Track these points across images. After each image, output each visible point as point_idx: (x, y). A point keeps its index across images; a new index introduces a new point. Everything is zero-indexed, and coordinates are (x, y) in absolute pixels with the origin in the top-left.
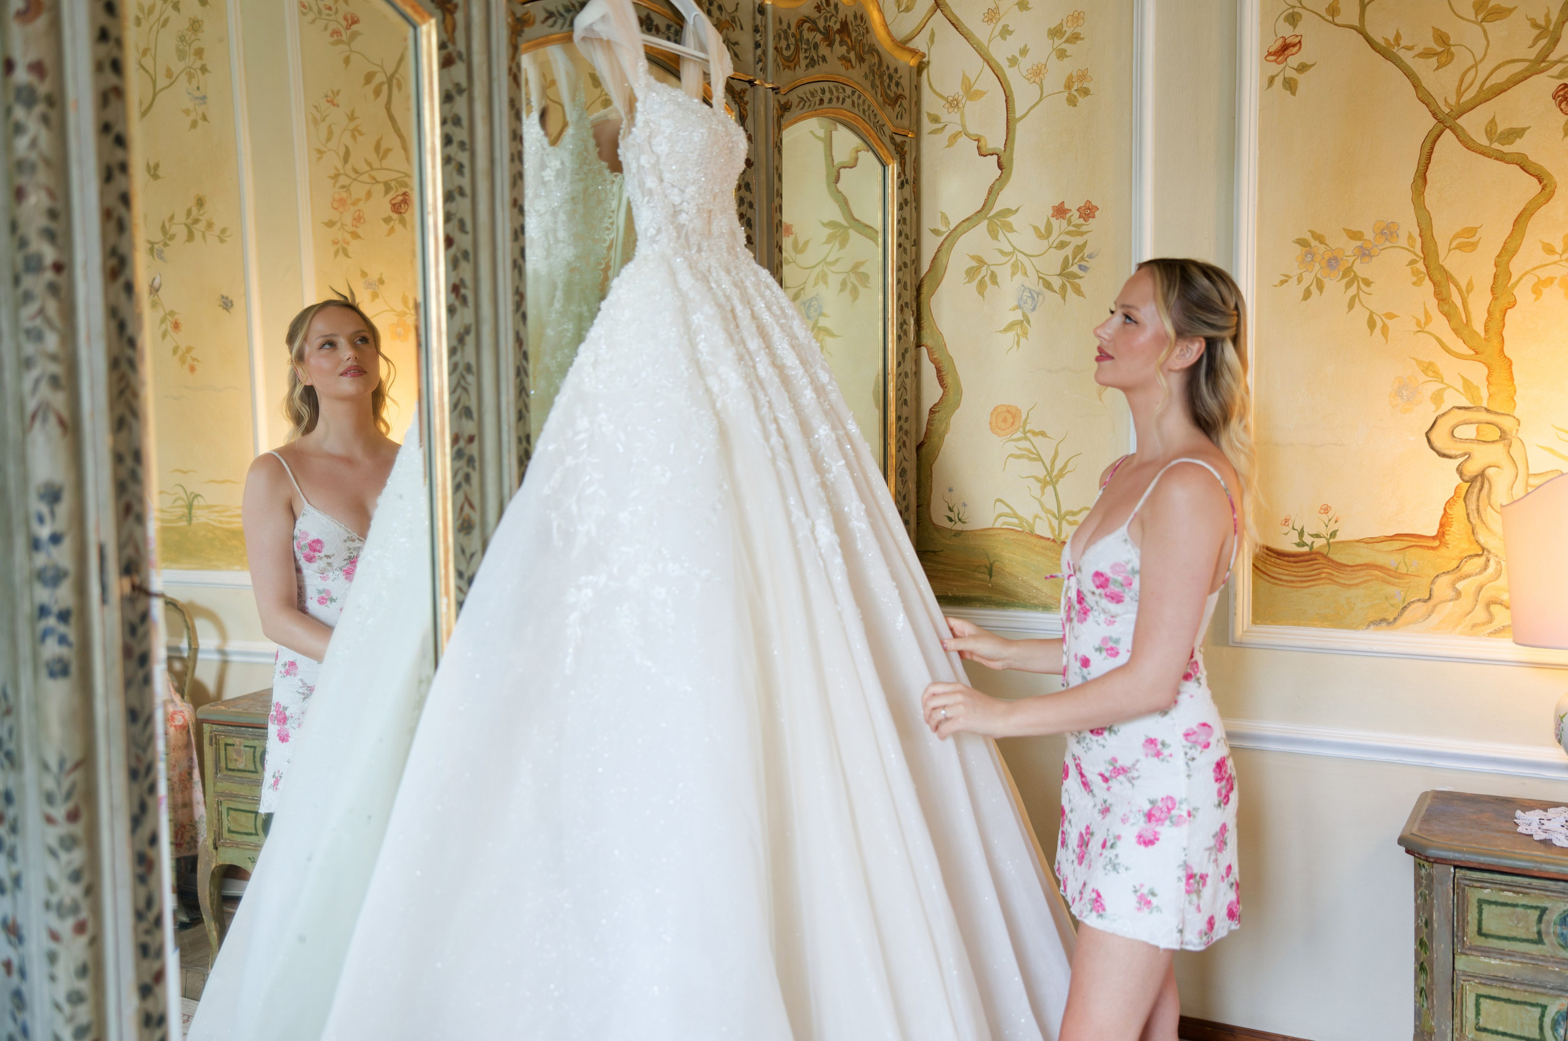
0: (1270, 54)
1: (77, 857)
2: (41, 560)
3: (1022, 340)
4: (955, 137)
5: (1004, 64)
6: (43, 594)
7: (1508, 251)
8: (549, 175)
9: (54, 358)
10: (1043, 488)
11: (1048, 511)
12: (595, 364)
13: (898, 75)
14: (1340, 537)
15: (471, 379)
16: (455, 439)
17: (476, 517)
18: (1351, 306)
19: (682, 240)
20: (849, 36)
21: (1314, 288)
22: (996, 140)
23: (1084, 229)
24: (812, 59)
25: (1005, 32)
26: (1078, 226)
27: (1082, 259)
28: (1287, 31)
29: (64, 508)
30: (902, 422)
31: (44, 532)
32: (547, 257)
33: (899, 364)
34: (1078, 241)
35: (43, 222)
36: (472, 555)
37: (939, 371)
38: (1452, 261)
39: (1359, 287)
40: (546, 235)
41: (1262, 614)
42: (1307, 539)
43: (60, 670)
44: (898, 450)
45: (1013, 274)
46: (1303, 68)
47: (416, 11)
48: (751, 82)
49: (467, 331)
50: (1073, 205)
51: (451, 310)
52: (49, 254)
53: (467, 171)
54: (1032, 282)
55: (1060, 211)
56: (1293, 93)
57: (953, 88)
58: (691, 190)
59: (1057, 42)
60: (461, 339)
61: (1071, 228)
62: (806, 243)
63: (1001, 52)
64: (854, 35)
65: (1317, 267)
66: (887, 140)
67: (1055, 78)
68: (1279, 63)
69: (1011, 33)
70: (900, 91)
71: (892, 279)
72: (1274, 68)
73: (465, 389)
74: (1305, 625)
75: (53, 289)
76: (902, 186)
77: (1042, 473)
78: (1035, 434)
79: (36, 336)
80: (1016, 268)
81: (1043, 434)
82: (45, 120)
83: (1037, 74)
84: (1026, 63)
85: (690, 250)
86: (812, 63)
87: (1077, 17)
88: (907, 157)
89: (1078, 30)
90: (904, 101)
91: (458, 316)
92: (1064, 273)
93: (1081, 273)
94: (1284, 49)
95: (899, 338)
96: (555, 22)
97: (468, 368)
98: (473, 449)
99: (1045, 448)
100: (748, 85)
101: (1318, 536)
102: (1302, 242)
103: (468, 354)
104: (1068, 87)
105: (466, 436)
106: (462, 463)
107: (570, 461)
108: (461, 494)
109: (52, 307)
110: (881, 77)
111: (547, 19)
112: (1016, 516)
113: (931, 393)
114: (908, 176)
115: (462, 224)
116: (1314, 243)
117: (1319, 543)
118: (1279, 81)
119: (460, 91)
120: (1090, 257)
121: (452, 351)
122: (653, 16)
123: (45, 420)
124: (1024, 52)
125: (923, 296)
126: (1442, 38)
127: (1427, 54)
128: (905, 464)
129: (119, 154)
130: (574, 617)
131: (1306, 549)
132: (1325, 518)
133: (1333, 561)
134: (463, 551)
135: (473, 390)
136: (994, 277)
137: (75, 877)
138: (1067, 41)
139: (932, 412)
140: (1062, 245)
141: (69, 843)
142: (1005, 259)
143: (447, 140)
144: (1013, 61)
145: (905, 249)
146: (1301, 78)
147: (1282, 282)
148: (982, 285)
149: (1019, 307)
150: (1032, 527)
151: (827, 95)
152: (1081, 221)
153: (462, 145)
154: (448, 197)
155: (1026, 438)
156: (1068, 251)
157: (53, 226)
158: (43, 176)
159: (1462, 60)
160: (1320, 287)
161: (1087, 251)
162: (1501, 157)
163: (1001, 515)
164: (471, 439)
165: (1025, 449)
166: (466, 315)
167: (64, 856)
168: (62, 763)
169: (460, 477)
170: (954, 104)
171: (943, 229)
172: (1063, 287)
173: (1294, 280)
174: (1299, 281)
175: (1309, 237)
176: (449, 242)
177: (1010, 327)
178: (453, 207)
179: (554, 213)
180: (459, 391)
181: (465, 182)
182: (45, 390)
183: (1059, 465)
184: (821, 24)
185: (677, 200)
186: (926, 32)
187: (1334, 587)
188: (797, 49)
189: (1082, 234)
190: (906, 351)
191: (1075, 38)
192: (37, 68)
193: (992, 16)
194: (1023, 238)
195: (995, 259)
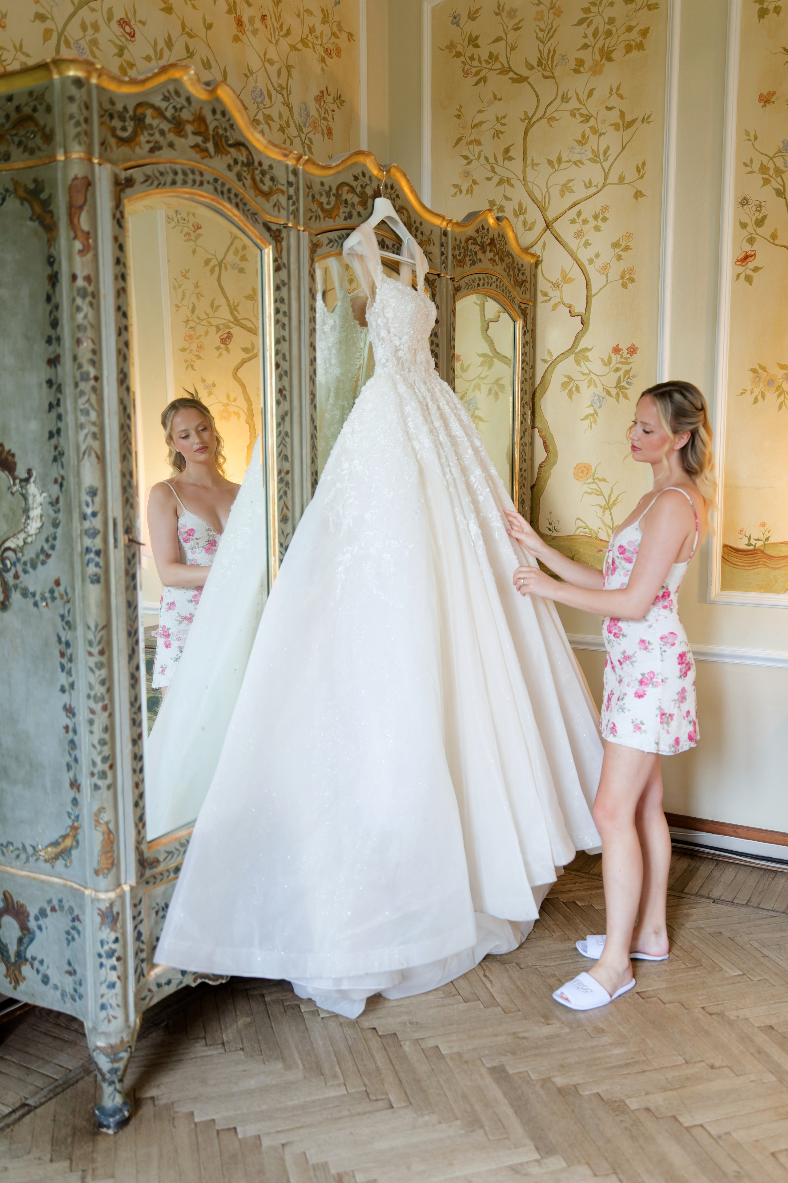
0: (738, 261)
2: (87, 525)
3: (593, 425)
4: (556, 305)
5: (586, 263)
6: (88, 542)
8: (327, 328)
9: (94, 424)
10: (604, 512)
11: (606, 525)
12: (352, 433)
13: (524, 269)
14: (771, 540)
15: (288, 440)
16: (280, 472)
17: (289, 514)
18: (780, 408)
19: (400, 366)
20: (495, 247)
21: (759, 397)
22: (580, 308)
23: (630, 360)
24: (474, 261)
25: (587, 244)
26: (627, 359)
27: (629, 378)
28: (747, 248)
29: (98, 499)
30: (522, 472)
31: (89, 511)
32: (325, 374)
33: (521, 438)
34: (626, 367)
35: (90, 356)
36: (287, 535)
37: (545, 442)
39: (785, 397)
40: (325, 361)
41: (726, 585)
42: (753, 542)
43: (96, 580)
44: (520, 488)
45: (589, 386)
46: (756, 269)
47: (262, 242)
48: (438, 275)
49: (286, 414)
50: (624, 346)
51: (278, 403)
52: (93, 372)
53: (287, 327)
54: (599, 391)
55: (617, 350)
56: (750, 284)
57: (556, 276)
58: (405, 338)
59: (617, 250)
60: (283, 419)
61: (623, 360)
62: (469, 366)
63: (584, 255)
64: (498, 246)
65: (762, 385)
66: (516, 307)
67: (614, 273)
68: (743, 266)
69: (590, 244)
70: (524, 278)
71: (518, 388)
72: (740, 269)
73: (285, 446)
74: (751, 591)
75: (94, 389)
76: (524, 334)
77: (603, 503)
78: (599, 480)
79: (87, 413)
80: (590, 383)
81: (604, 480)
82: (91, 304)
83: (605, 268)
84: (598, 263)
85: (404, 371)
86: (473, 263)
87: (628, 236)
88: (528, 317)
89: (629, 244)
90: (527, 284)
91: (281, 406)
92: (618, 386)
93: (628, 386)
94: (746, 258)
95: (522, 423)
96: (333, 245)
97: (286, 434)
98: (288, 478)
99: (605, 488)
100: (437, 277)
101: (758, 540)
102: (754, 371)
103: (287, 427)
104: (622, 277)
105: (285, 471)
106: (283, 485)
107: (339, 485)
108: (282, 502)
109: (93, 398)
110: (513, 270)
111: (329, 243)
112: (588, 528)
113: (540, 455)
114: (528, 328)
115: (284, 355)
116: (760, 371)
117: (759, 544)
118: (742, 277)
119: (284, 284)
120: (633, 377)
121: (279, 425)
122: (386, 239)
123: (90, 455)
124: (597, 256)
125: (536, 399)
128: (524, 497)
129: (124, 321)
130: (341, 569)
131: (752, 547)
132: (763, 529)
133: (766, 554)
134: (283, 533)
135: (289, 446)
136: (577, 388)
137: (103, 683)
138: (622, 250)
139: (540, 466)
140: (617, 370)
141: (100, 666)
142: (584, 377)
143: (277, 311)
144: (591, 261)
145: (526, 371)
146: (755, 275)
147: (742, 393)
148: (570, 393)
149: (592, 406)
150: (597, 534)
151: (482, 281)
152: (628, 356)
153: (285, 313)
154: (277, 342)
155: (595, 483)
156: (621, 373)
157: (94, 357)
158: (90, 333)
160: (763, 397)
161: (631, 374)
163: (579, 528)
164: (287, 472)
165: (594, 489)
166: (286, 406)
167: (97, 672)
168: (96, 626)
169: (282, 492)
170: (556, 285)
171: (548, 359)
172: (618, 394)
173: (748, 393)
174: (752, 393)
175: (757, 367)
176: (277, 366)
177: (586, 417)
178: (279, 347)
179: (330, 350)
180: (282, 446)
181: (286, 333)
182: (90, 440)
183: (613, 498)
184: (479, 240)
185: (398, 343)
186: (541, 243)
187: (767, 569)
188: (465, 255)
189: (629, 363)
190: (526, 430)
191: (627, 248)
192: (88, 279)
193: (579, 234)
194: (595, 365)
195: (577, 376)
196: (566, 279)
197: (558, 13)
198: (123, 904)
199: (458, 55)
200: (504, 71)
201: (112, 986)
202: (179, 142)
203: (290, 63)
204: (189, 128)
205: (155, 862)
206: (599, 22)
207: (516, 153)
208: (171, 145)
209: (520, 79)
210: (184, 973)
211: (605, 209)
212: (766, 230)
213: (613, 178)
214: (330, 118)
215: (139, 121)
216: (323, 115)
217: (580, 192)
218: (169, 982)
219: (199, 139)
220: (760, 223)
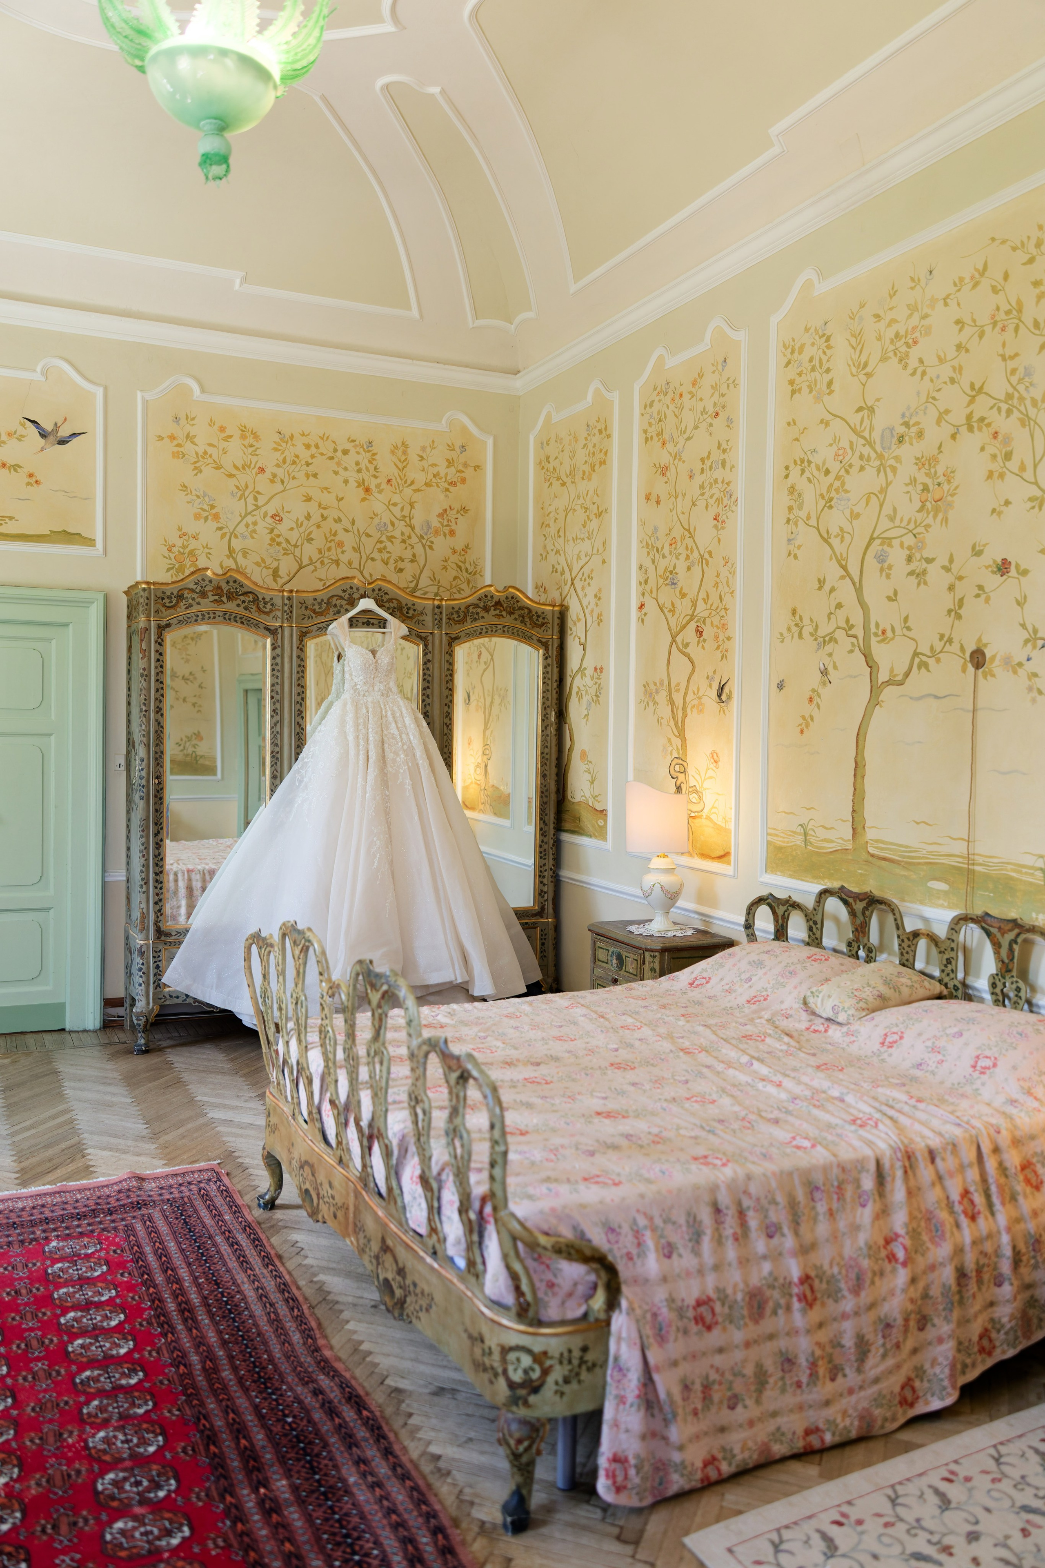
0: (638, 608)
1: (143, 840)
3: (588, 722)
4: (575, 637)
5: (586, 608)
7: (686, 693)
10: (591, 785)
11: (591, 795)
13: (545, 615)
16: (272, 752)
18: (654, 713)
20: (502, 606)
21: (647, 705)
22: (583, 641)
24: (475, 618)
25: (586, 595)
27: (600, 689)
28: (642, 599)
30: (544, 755)
33: (543, 731)
35: (143, 701)
37: (570, 734)
38: (675, 696)
39: (656, 706)
44: (542, 766)
45: (586, 694)
46: (645, 614)
47: (263, 637)
48: (431, 633)
49: (278, 722)
50: (599, 667)
51: (272, 716)
53: (281, 678)
54: (590, 699)
55: (596, 669)
56: (642, 624)
59: (596, 600)
60: (275, 725)
61: (597, 677)
63: (585, 603)
64: (507, 605)
65: (647, 696)
66: (538, 641)
67: (595, 616)
68: (640, 612)
70: (546, 622)
71: (540, 697)
72: (639, 614)
73: (276, 739)
76: (546, 659)
77: (591, 779)
78: (590, 762)
80: (587, 692)
83: (592, 612)
84: (590, 608)
86: (475, 620)
87: (600, 590)
88: (550, 647)
89: (600, 596)
90: (548, 625)
91: (275, 718)
92: (597, 696)
93: (599, 695)
94: (642, 606)
95: (543, 720)
97: (278, 732)
98: (278, 755)
99: (591, 768)
100: (429, 634)
103: (278, 728)
104: (598, 618)
105: (276, 751)
106: (275, 762)
108: (273, 768)
110: (531, 618)
111: (317, 630)
112: (586, 797)
113: (566, 744)
114: (550, 654)
115: (278, 692)
118: (640, 620)
119: (279, 656)
120: (602, 689)
121: (272, 728)
123: (141, 744)
124: (590, 603)
125: (567, 703)
126: (673, 604)
127: (670, 611)
135: (279, 739)
136: (583, 695)
140: (596, 683)
142: (584, 688)
143: (273, 670)
146: (644, 619)
147: (640, 702)
148: (581, 698)
149: (587, 708)
150: (588, 802)
152: (600, 674)
153: (279, 670)
154: (273, 685)
155: (588, 764)
156: (597, 685)
159: (677, 614)
161: (602, 686)
162: (685, 654)
163: (582, 796)
164: (278, 752)
165: (587, 768)
166: (278, 718)
168: (141, 819)
170: (575, 623)
171: (572, 675)
172: (596, 701)
176: (272, 698)
177: (584, 717)
178: (274, 688)
181: (279, 681)
182: (142, 737)
183: (594, 775)
184: (482, 605)
188: (465, 616)
189: (600, 679)
192: (144, 669)
193: (583, 588)
194: (588, 680)
195: (582, 688)
196: (579, 620)
197: (576, 441)
198: (148, 948)
199: (543, 468)
200: (559, 478)
201: (140, 985)
202: (202, 601)
203: (413, 500)
204: (210, 594)
205: (168, 935)
206: (590, 446)
207: (562, 533)
208: (199, 604)
209: (563, 484)
210: (187, 996)
211: (592, 571)
212: (648, 588)
213: (595, 551)
214: (453, 524)
215: (180, 597)
216: (445, 523)
217: (584, 560)
218: (177, 997)
219: (217, 597)
220: (646, 582)
